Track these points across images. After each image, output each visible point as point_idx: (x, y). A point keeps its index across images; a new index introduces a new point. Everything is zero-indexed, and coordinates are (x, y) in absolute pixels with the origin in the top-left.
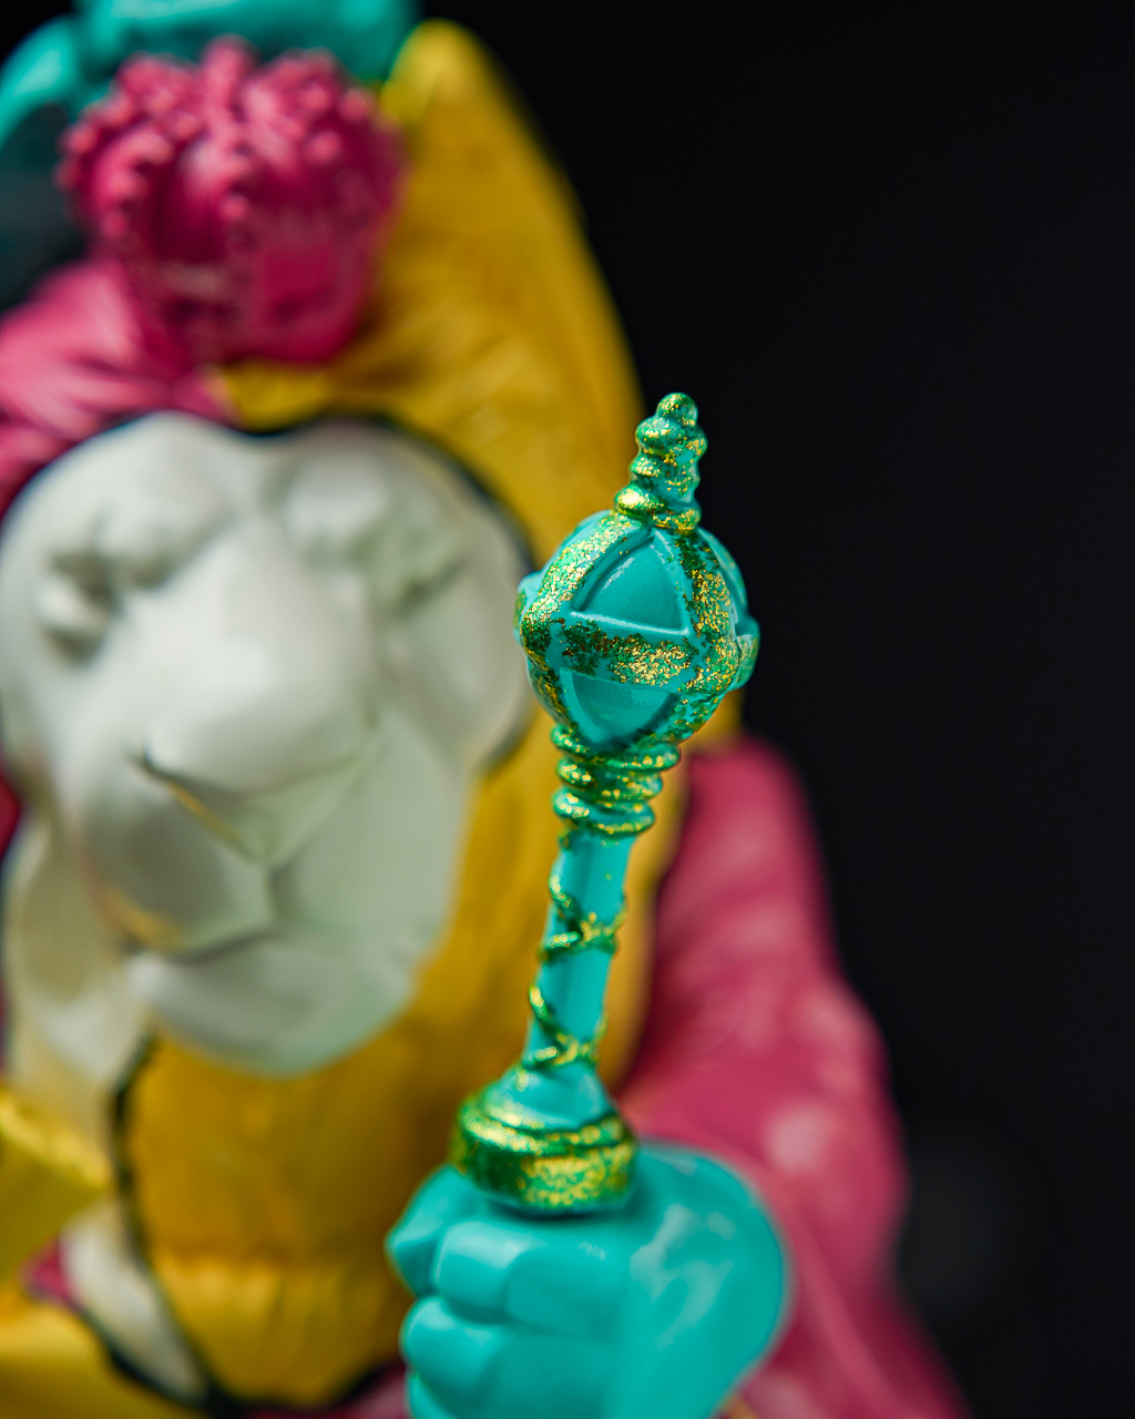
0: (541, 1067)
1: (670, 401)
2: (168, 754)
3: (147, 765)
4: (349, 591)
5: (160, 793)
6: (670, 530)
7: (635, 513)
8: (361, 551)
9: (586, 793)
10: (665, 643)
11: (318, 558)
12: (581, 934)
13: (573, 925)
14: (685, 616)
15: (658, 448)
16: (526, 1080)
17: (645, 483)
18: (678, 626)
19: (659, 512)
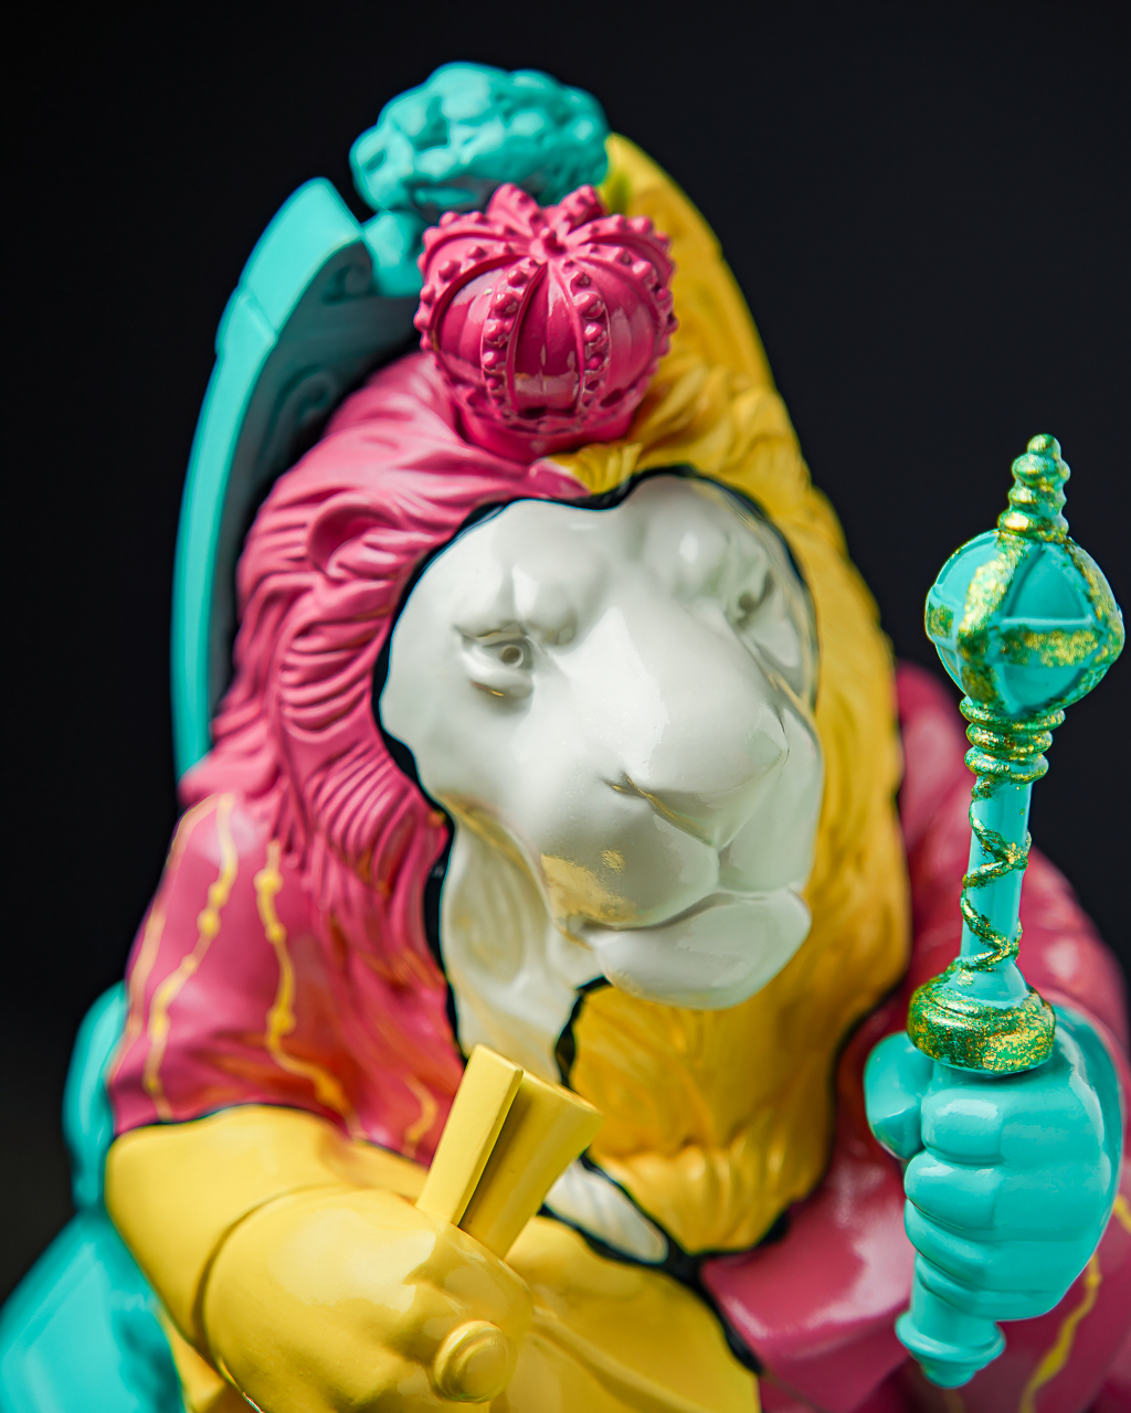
0: (981, 966)
1: (1038, 442)
2: (642, 775)
3: (627, 788)
4: (714, 617)
5: (636, 806)
6: (1055, 542)
7: (1025, 534)
8: (712, 585)
9: (999, 752)
10: (1079, 630)
11: (683, 594)
12: (1007, 859)
13: (1000, 856)
14: (1087, 607)
15: (1033, 480)
16: (968, 976)
17: (1027, 508)
18: (1082, 615)
19: (1039, 529)
